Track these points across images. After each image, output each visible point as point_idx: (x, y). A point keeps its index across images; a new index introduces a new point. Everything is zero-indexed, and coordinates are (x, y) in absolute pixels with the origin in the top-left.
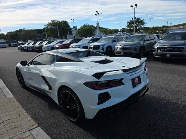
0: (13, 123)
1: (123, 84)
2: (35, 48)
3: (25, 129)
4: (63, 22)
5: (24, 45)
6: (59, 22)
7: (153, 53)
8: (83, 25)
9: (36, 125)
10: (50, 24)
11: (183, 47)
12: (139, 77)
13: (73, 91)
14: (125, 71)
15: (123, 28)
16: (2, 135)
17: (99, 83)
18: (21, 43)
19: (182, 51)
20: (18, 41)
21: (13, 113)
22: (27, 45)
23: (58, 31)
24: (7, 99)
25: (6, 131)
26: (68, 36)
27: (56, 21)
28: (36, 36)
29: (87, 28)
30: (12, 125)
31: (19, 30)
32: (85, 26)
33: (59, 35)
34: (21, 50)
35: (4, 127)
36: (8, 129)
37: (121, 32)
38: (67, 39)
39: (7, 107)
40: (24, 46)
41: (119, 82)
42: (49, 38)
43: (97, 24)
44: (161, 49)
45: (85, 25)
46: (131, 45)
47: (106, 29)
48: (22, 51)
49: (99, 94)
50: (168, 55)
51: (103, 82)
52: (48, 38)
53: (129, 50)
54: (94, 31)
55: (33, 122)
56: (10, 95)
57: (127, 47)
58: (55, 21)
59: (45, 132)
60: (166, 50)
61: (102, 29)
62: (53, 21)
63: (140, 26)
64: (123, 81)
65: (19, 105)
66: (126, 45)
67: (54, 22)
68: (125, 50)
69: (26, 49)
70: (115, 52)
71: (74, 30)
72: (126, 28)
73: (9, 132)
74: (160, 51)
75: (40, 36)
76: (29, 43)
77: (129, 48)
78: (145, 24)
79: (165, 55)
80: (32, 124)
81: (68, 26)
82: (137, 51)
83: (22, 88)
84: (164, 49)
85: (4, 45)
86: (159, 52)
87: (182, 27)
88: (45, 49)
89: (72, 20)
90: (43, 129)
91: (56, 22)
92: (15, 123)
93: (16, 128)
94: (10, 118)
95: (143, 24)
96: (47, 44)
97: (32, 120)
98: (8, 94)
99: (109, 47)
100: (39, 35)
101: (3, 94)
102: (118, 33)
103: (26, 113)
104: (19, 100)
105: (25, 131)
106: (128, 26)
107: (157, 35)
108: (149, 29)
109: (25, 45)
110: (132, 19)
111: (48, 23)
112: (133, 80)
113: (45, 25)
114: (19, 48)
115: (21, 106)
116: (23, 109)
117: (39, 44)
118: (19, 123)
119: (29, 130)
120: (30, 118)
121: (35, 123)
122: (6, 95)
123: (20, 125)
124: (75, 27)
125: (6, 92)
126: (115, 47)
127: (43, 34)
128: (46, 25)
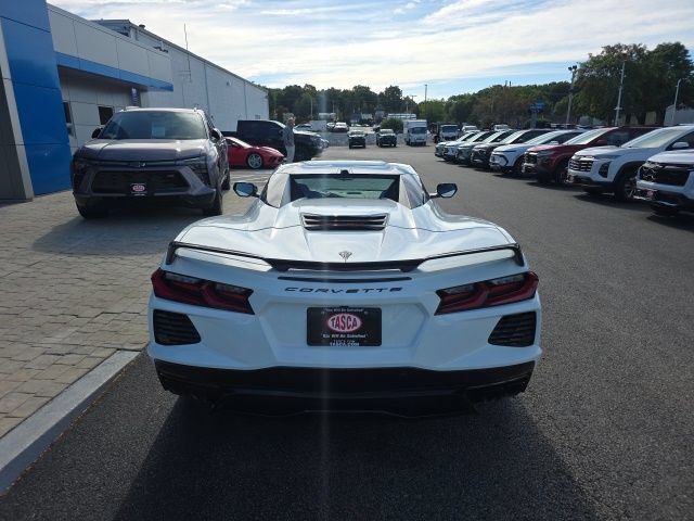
4: (662, 48)
10: (595, 61)
22: (477, 140)
23: (620, 90)
27: (626, 47)
28: (530, 111)
62: (613, 48)
67: (616, 51)
85: (421, 135)
91: (625, 52)
128: (578, 67)
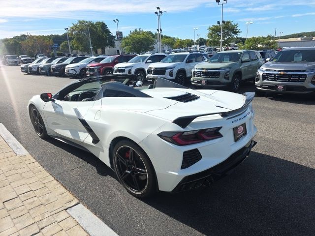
0: (36, 198)
1: (221, 136)
2: (51, 69)
3: (58, 208)
5: (31, 63)
6: (92, 24)
7: (256, 83)
8: (133, 30)
9: (76, 201)
11: (306, 75)
12: (244, 125)
13: (139, 146)
14: (224, 115)
15: (201, 39)
16: (21, 217)
17: (183, 135)
18: (25, 60)
19: (304, 80)
20: (20, 56)
21: (33, 180)
24: (17, 157)
25: (26, 211)
26: (107, 49)
29: (141, 36)
30: (34, 201)
31: (19, 35)
32: (136, 32)
33: (91, 47)
34: (27, 72)
35: (22, 204)
36: (29, 207)
37: (199, 46)
38: (105, 54)
39: (20, 171)
40: (31, 65)
41: (214, 133)
42: (74, 51)
43: (158, 30)
44: (270, 76)
45: (136, 30)
46: (219, 69)
47: (173, 39)
48: (29, 74)
49: (184, 152)
50: (281, 88)
51: (189, 132)
52: (72, 51)
53: (215, 77)
54: (153, 42)
55: (69, 196)
56: (22, 151)
57: (212, 72)
58: (84, 22)
59: (92, 212)
60: (278, 79)
61: (166, 39)
63: (230, 35)
64: (221, 131)
65: (41, 167)
66: (211, 69)
68: (209, 77)
69: (36, 70)
70: (192, 79)
71: (118, 38)
72: (207, 38)
73: (31, 212)
74: (268, 80)
75: (57, 48)
76: (40, 61)
77: (216, 74)
78: (239, 32)
79: (276, 87)
80: (67, 199)
81: (108, 32)
82: (228, 80)
83: (41, 140)
84: (273, 77)
86: (266, 81)
87: (299, 39)
88: (70, 72)
89: (114, 21)
90: (89, 208)
92: (40, 198)
93: (43, 206)
94: (29, 190)
95: (235, 33)
96: (72, 63)
97: (68, 193)
98: (18, 148)
99: (182, 72)
100: (56, 45)
101: (9, 148)
102: (193, 46)
103: (55, 181)
104: (39, 159)
105: (59, 210)
106: (210, 35)
107: (260, 53)
108: (246, 41)
109: (34, 64)
110: (219, 23)
111: (72, 26)
112: (235, 130)
113: (67, 29)
114: (22, 68)
115: (44, 169)
116: (48, 174)
117: (58, 63)
118: (47, 197)
119: (66, 210)
120: (63, 190)
121: (73, 197)
122: (15, 151)
123: (48, 200)
124: (119, 34)
125: (14, 145)
126: (193, 71)
127: (62, 44)
